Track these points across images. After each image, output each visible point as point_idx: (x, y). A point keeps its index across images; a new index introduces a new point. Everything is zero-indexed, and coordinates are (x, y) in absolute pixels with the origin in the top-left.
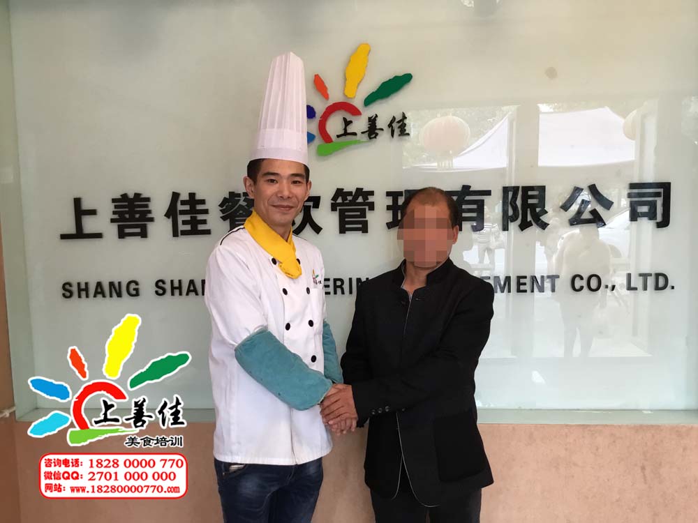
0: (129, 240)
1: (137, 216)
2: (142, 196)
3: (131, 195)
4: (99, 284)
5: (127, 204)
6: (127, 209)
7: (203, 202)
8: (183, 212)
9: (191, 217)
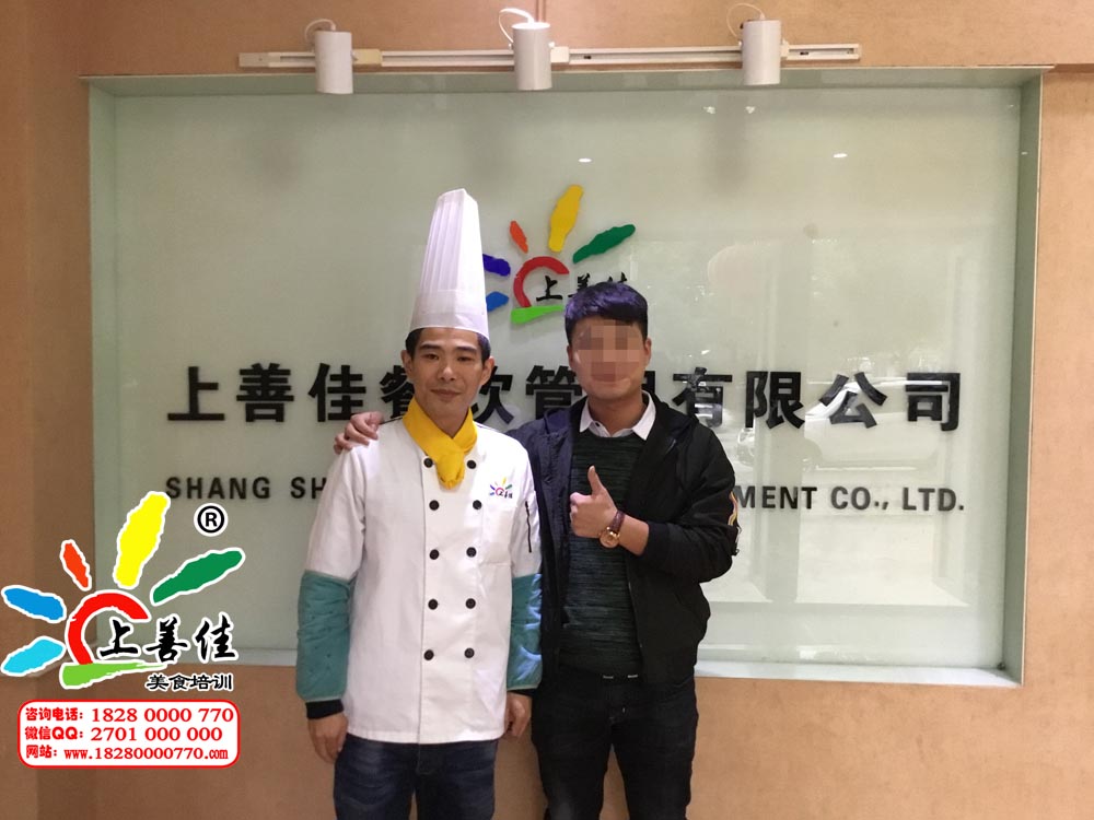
0: (259, 424)
1: (272, 393)
2: (280, 368)
3: (265, 366)
4: (216, 481)
5: (258, 376)
6: (259, 384)
7: (359, 377)
8: (332, 390)
9: (344, 397)
